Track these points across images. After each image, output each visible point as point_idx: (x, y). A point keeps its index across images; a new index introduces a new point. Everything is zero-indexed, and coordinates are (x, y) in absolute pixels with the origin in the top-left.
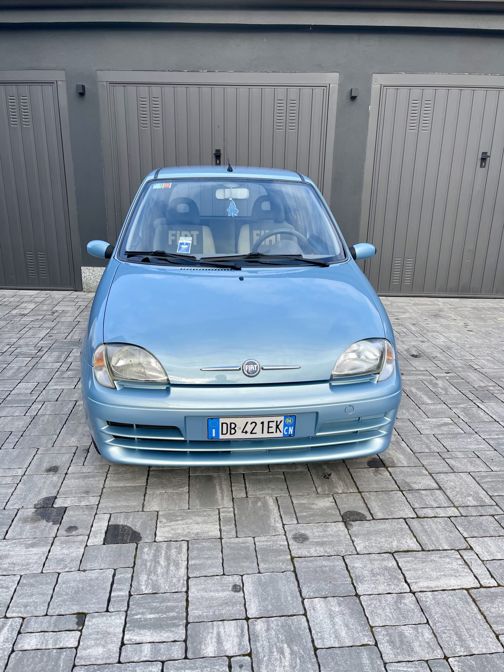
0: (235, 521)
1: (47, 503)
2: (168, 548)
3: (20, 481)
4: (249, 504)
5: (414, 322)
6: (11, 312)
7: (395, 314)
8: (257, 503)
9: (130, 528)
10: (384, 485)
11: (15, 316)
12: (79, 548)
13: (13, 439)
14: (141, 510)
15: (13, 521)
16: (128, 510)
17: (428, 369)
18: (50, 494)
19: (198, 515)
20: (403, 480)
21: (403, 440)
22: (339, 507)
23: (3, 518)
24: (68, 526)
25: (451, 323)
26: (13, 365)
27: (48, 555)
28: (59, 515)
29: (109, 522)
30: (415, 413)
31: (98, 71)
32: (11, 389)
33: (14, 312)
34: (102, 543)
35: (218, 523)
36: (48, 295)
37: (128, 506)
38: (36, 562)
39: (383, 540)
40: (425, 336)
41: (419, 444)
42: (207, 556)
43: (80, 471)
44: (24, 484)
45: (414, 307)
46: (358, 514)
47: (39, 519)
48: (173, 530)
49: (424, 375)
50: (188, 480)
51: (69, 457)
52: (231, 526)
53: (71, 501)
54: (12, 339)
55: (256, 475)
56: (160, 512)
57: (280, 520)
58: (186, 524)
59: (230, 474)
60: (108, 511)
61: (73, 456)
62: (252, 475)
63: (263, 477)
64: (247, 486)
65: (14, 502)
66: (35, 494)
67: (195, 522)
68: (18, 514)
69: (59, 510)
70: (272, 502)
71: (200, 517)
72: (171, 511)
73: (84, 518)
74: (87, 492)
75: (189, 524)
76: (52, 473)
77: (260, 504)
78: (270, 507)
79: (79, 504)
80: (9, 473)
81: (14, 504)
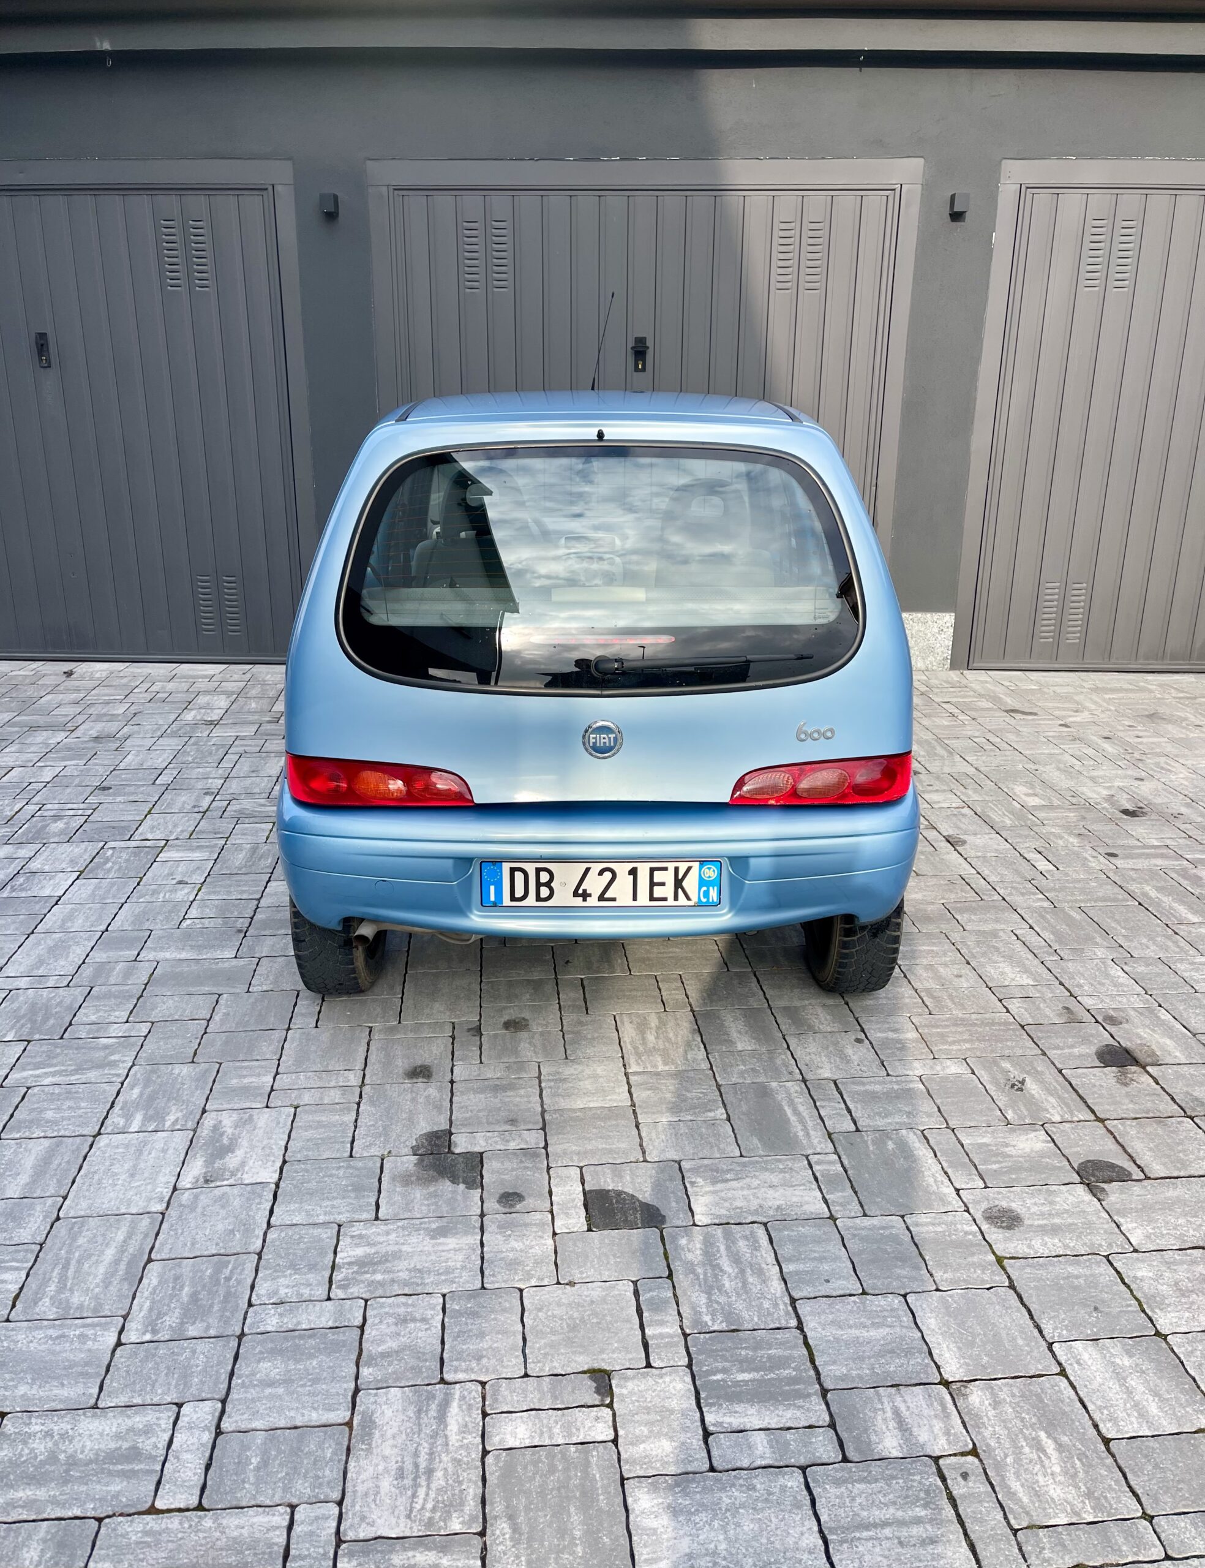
0: (850, 1181)
1: (436, 1145)
2: (728, 1236)
3: (361, 1097)
4: (868, 1147)
5: (1106, 734)
6: (181, 717)
7: (1057, 713)
8: (885, 1144)
9: (633, 1196)
10: (1149, 1104)
11: (195, 725)
12: (541, 1237)
13: (308, 1006)
14: (641, 1159)
15: (380, 1182)
16: (614, 1159)
17: (1169, 842)
18: (433, 1124)
19: (767, 1170)
20: (1187, 1093)
21: (1160, 1006)
22: (1066, 1152)
23: (358, 1176)
24: (502, 1191)
25: (1192, 735)
26: (238, 842)
27: (482, 1252)
28: (473, 1169)
29: (583, 1184)
30: (1170, 944)
31: (369, 163)
34: (586, 1228)
35: (815, 1186)
36: (248, 676)
37: (610, 1151)
38: (463, 1268)
39: (1181, 1221)
40: (1140, 765)
41: (1198, 1015)
42: (816, 1255)
43: (479, 1075)
44: (372, 1103)
45: (1095, 697)
46: (1112, 1166)
47: (433, 1177)
48: (724, 1200)
49: (1163, 856)
50: (717, 1093)
51: (446, 1046)
52: (843, 1190)
53: (486, 1140)
54: (210, 781)
55: (864, 1084)
56: (683, 1163)
57: (947, 1180)
58: (749, 1187)
59: (804, 1081)
60: (572, 1160)
61: (453, 1043)
62: (854, 1083)
63: (878, 1088)
64: (851, 1106)
65: (366, 1142)
66: (404, 1126)
67: (766, 1185)
68: (385, 1166)
69: (467, 1159)
70: (916, 1140)
71: (773, 1173)
72: (707, 1162)
73: (528, 1175)
74: (512, 1121)
75: (755, 1188)
76: (420, 1080)
77: (890, 1146)
78: (915, 1152)
79: (506, 1146)
80: (331, 1081)
81: (367, 1146)
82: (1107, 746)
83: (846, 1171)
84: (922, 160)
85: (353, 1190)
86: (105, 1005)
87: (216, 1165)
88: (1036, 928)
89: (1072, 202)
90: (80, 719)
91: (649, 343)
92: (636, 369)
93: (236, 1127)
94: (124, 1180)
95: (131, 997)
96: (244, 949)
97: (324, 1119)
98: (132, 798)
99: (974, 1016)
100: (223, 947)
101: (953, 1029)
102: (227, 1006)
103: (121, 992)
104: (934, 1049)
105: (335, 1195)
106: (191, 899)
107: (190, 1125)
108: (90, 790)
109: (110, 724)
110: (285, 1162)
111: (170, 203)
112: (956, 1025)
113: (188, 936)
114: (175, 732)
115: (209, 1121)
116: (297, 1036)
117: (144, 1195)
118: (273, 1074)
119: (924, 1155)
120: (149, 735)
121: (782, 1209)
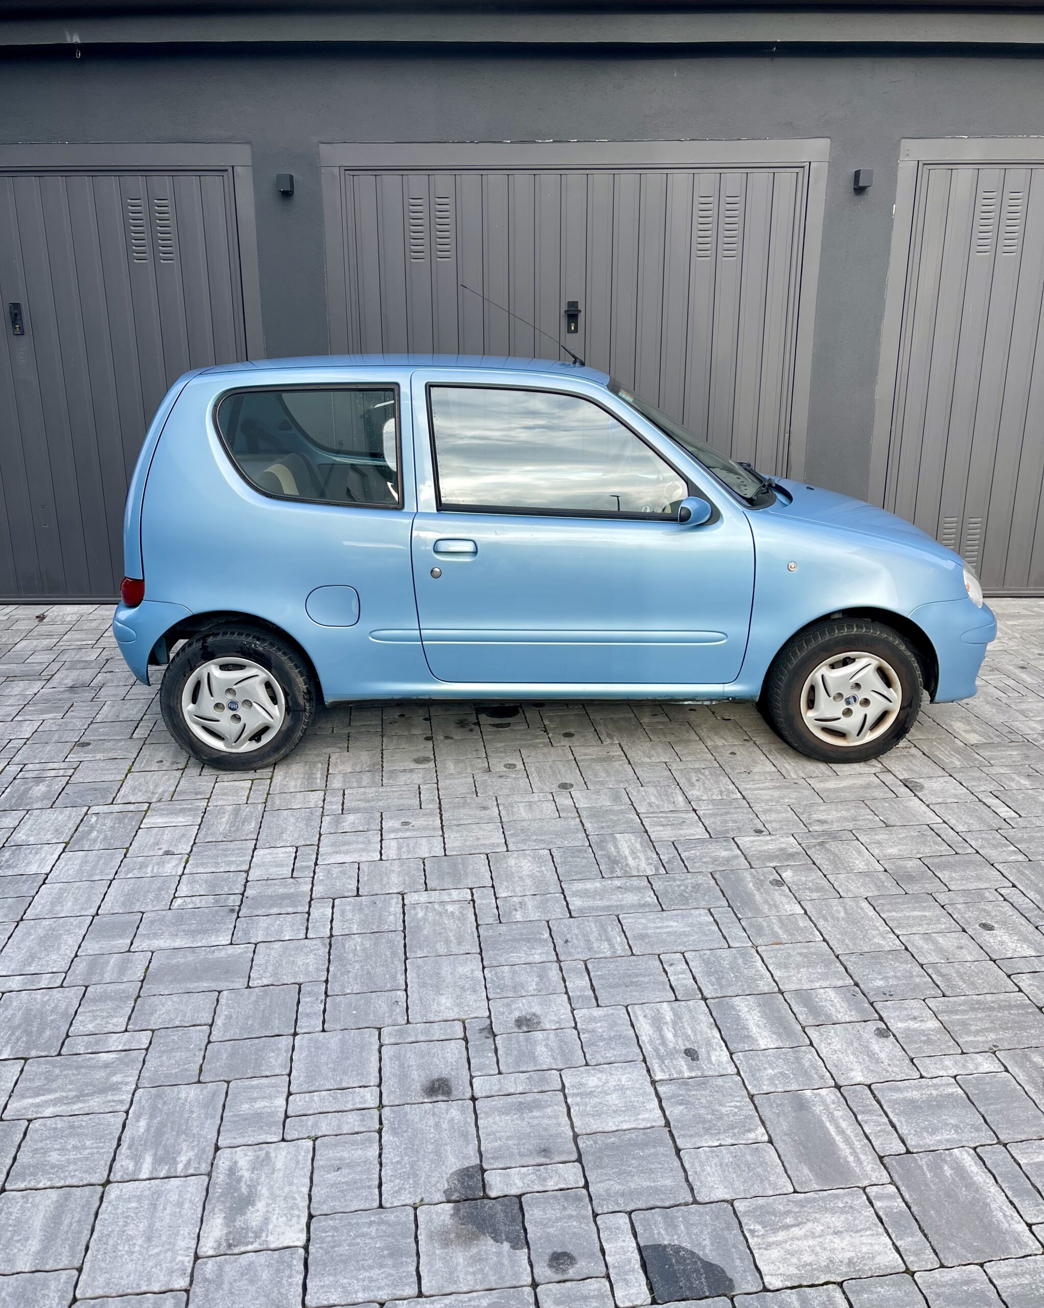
0: (916, 1220)
1: (470, 1187)
3: (381, 1123)
4: (925, 1173)
8: (941, 1169)
9: (692, 1253)
13: (311, 1005)
14: (691, 1200)
15: (417, 1242)
16: (662, 1200)
18: (464, 1158)
19: (827, 1210)
23: (392, 1235)
24: (550, 1251)
26: (220, 803)
28: (514, 1221)
29: (635, 1237)
31: (322, 146)
32: (246, 868)
34: (649, 1300)
35: (881, 1230)
37: (657, 1190)
43: (500, 1090)
44: (395, 1132)
47: (473, 1233)
48: (792, 1254)
50: (751, 1106)
51: (460, 1052)
52: (912, 1235)
53: (522, 1179)
55: (899, 1090)
56: (736, 1204)
57: (1016, 1214)
58: (814, 1236)
59: (838, 1087)
60: (618, 1204)
61: (467, 1049)
62: (890, 1089)
63: (915, 1094)
64: (894, 1120)
65: (394, 1186)
66: (432, 1161)
67: (831, 1231)
68: (420, 1219)
69: (506, 1205)
70: (973, 1163)
71: (834, 1213)
72: (760, 1201)
73: (575, 1227)
74: (545, 1151)
75: (820, 1236)
76: (440, 1098)
77: (948, 1171)
78: (975, 1178)
79: (544, 1186)
80: (347, 1102)
81: (397, 1192)
82: (1024, 676)
83: (909, 1208)
84: (829, 140)
85: (391, 1255)
86: (101, 1010)
87: (238, 1224)
88: (1019, 887)
89: (964, 176)
90: (55, 666)
91: (581, 307)
92: (569, 331)
93: (253, 1169)
94: (141, 1246)
95: (127, 997)
96: (239, 934)
97: (345, 1155)
98: (111, 755)
99: (989, 998)
100: (217, 931)
101: (972, 1015)
102: (228, 1006)
103: (116, 992)
104: (960, 1041)
105: (370, 1262)
106: (180, 873)
107: (205, 1168)
108: (70, 745)
109: (84, 671)
110: (311, 1217)
111: (136, 183)
112: (973, 1009)
113: (180, 920)
115: (223, 1162)
116: (305, 1042)
117: (164, 1266)
118: (285, 1095)
119: (985, 1182)
120: (121, 683)
121: (854, 1264)
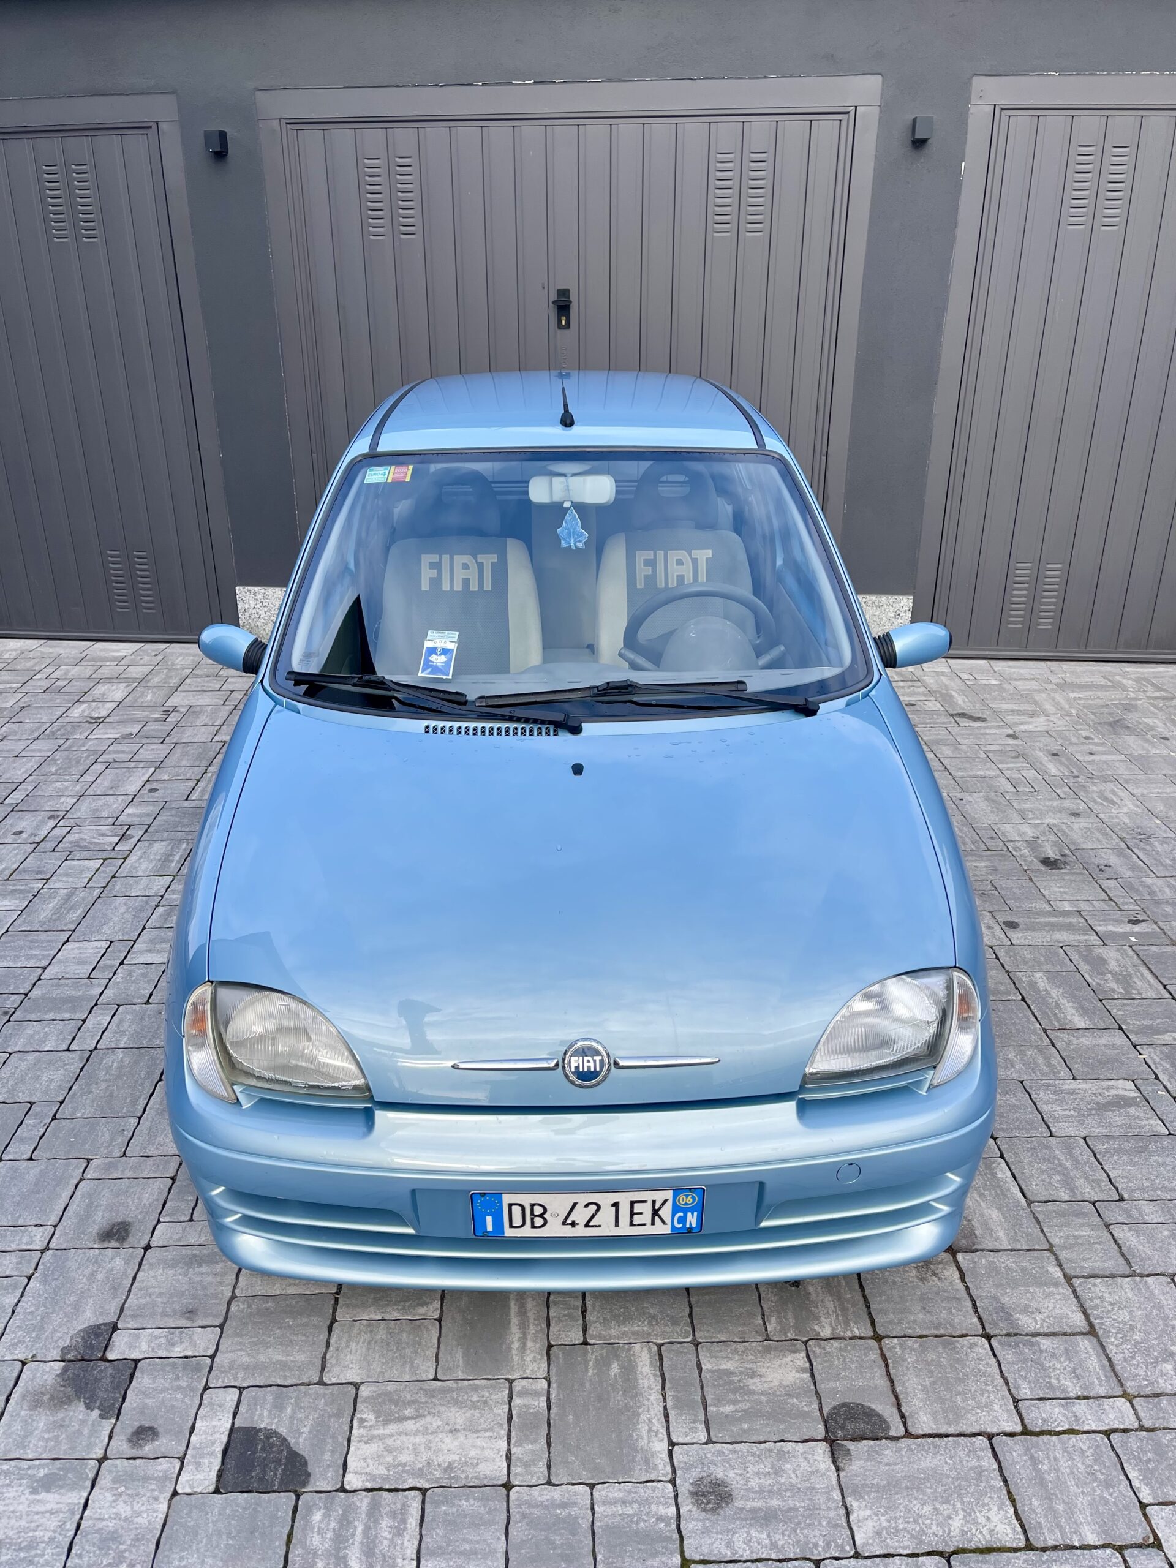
0: (549, 1425)
1: (92, 1347)
2: (374, 1511)
3: (36, 1269)
4: (587, 1370)
5: (1055, 748)
6: (69, 713)
7: (1009, 719)
8: (609, 1366)
9: (285, 1439)
10: (944, 1314)
11: (76, 725)
12: (156, 1499)
13: (32, 1128)
14: (317, 1379)
15: (7, 1402)
16: (285, 1378)
17: (1083, 906)
18: (101, 1314)
19: (456, 1402)
20: (995, 1298)
21: (1002, 1157)
22: (821, 1387)
24: (137, 1424)
25: (1153, 751)
26: (57, 885)
27: (81, 1518)
28: (118, 1388)
29: (235, 1417)
30: (1040, 1060)
31: (258, 94)
32: (44, 963)
33: (77, 712)
34: (212, 1488)
35: (504, 1432)
36: (160, 657)
37: (284, 1366)
38: (52, 1540)
39: (927, 1509)
40: (1082, 794)
41: (1043, 1172)
42: (467, 1546)
43: (179, 1240)
44: (45, 1280)
45: (1058, 697)
46: (869, 1414)
47: (69, 1397)
48: (389, 1451)
49: (1069, 927)
51: (159, 1193)
52: (536, 1441)
53: (150, 1342)
54: (62, 799)
56: (362, 1389)
57: (664, 1430)
58: (425, 1432)
60: (235, 1378)
61: (170, 1189)
65: (14, 1338)
66: (66, 1315)
67: (447, 1428)
68: (23, 1376)
69: (119, 1370)
70: (648, 1363)
71: (461, 1408)
72: (391, 1387)
73: (176, 1400)
74: (191, 1313)
75: (432, 1433)
76: (113, 1244)
77: (615, 1369)
78: (640, 1382)
79: (168, 1351)
80: (13, 1241)
81: (13, 1345)
82: (1050, 765)
84: (880, 77)
89: (1054, 125)
91: (573, 297)
92: (560, 326)
111: (50, 146)
114: (53, 733)
119: (649, 1387)
120: (25, 737)
121: (452, 1469)
